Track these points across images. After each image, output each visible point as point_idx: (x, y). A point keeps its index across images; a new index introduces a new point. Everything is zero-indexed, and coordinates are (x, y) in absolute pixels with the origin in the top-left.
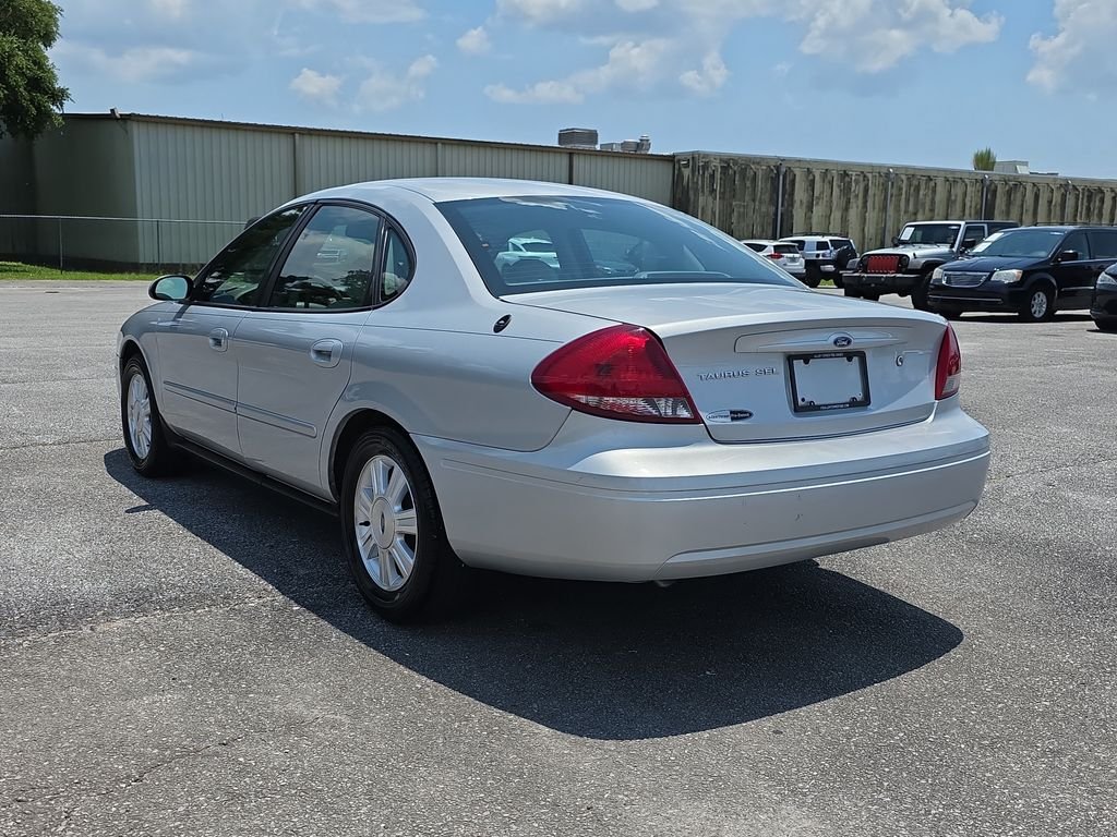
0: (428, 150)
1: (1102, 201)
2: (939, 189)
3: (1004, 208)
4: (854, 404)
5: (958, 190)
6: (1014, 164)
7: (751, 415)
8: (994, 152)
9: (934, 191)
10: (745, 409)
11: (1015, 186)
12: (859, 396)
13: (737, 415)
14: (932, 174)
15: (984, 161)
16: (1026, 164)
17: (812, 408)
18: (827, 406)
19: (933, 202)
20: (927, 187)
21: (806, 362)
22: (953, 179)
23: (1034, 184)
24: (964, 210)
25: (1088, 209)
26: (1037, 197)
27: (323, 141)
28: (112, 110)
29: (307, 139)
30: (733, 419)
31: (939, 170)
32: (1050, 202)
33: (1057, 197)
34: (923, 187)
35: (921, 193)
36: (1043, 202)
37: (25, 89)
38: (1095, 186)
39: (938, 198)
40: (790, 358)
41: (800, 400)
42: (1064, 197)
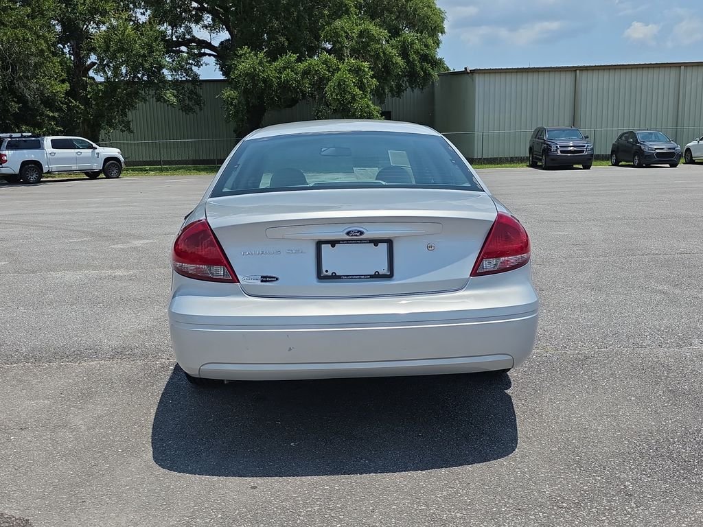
0: (673, 72)
4: (377, 276)
7: (277, 279)
10: (272, 275)
12: (384, 269)
13: (265, 279)
17: (335, 277)
18: (347, 276)
21: (333, 246)
27: (596, 73)
28: (466, 68)
29: (585, 73)
30: (262, 281)
37: (419, 62)
40: (319, 244)
41: (324, 271)
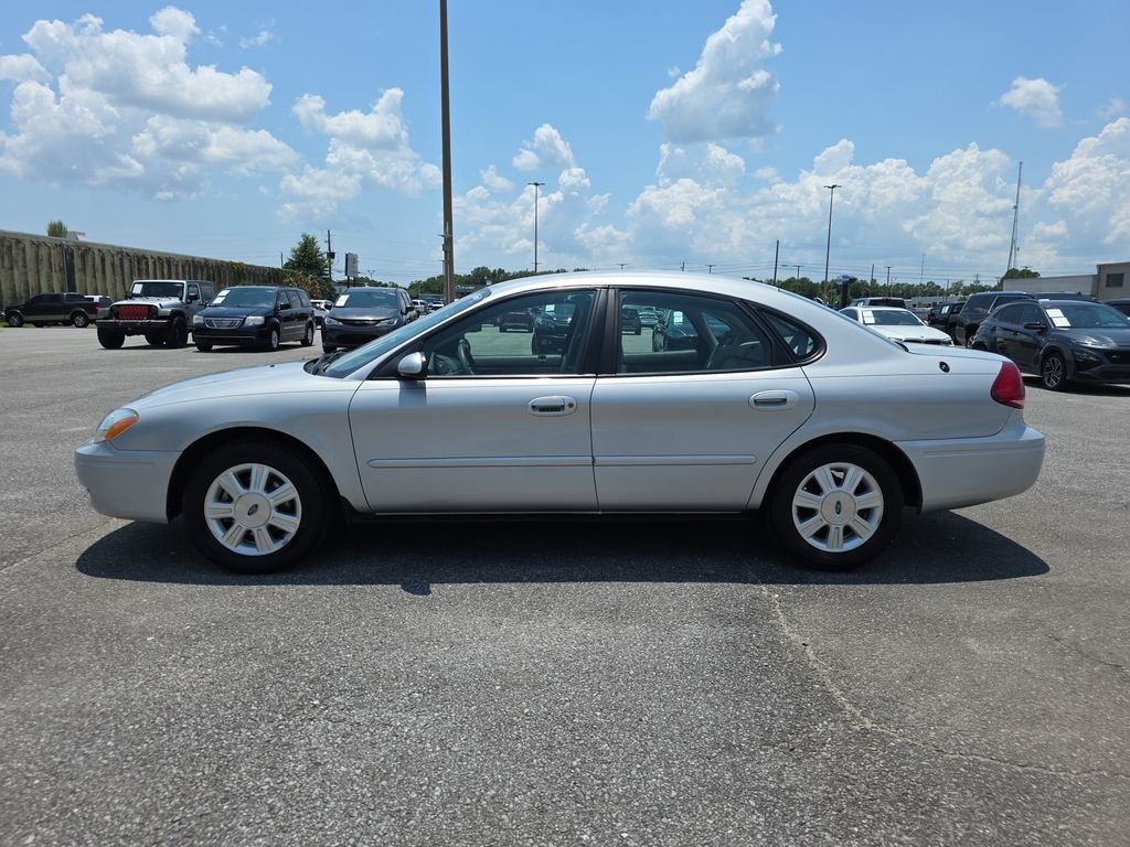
1: (147, 264)
2: (28, 250)
3: (80, 267)
5: (43, 252)
6: (75, 234)
8: (65, 223)
9: (24, 250)
11: (86, 250)
14: (20, 238)
15: (57, 230)
16: (83, 234)
19: (24, 259)
20: (18, 249)
22: (37, 243)
23: (99, 251)
24: (51, 268)
25: (139, 270)
26: (103, 260)
31: (25, 235)
32: (113, 264)
33: (117, 262)
34: (14, 247)
35: (14, 252)
36: (108, 263)
38: (140, 254)
39: (28, 257)
42: (121, 260)
